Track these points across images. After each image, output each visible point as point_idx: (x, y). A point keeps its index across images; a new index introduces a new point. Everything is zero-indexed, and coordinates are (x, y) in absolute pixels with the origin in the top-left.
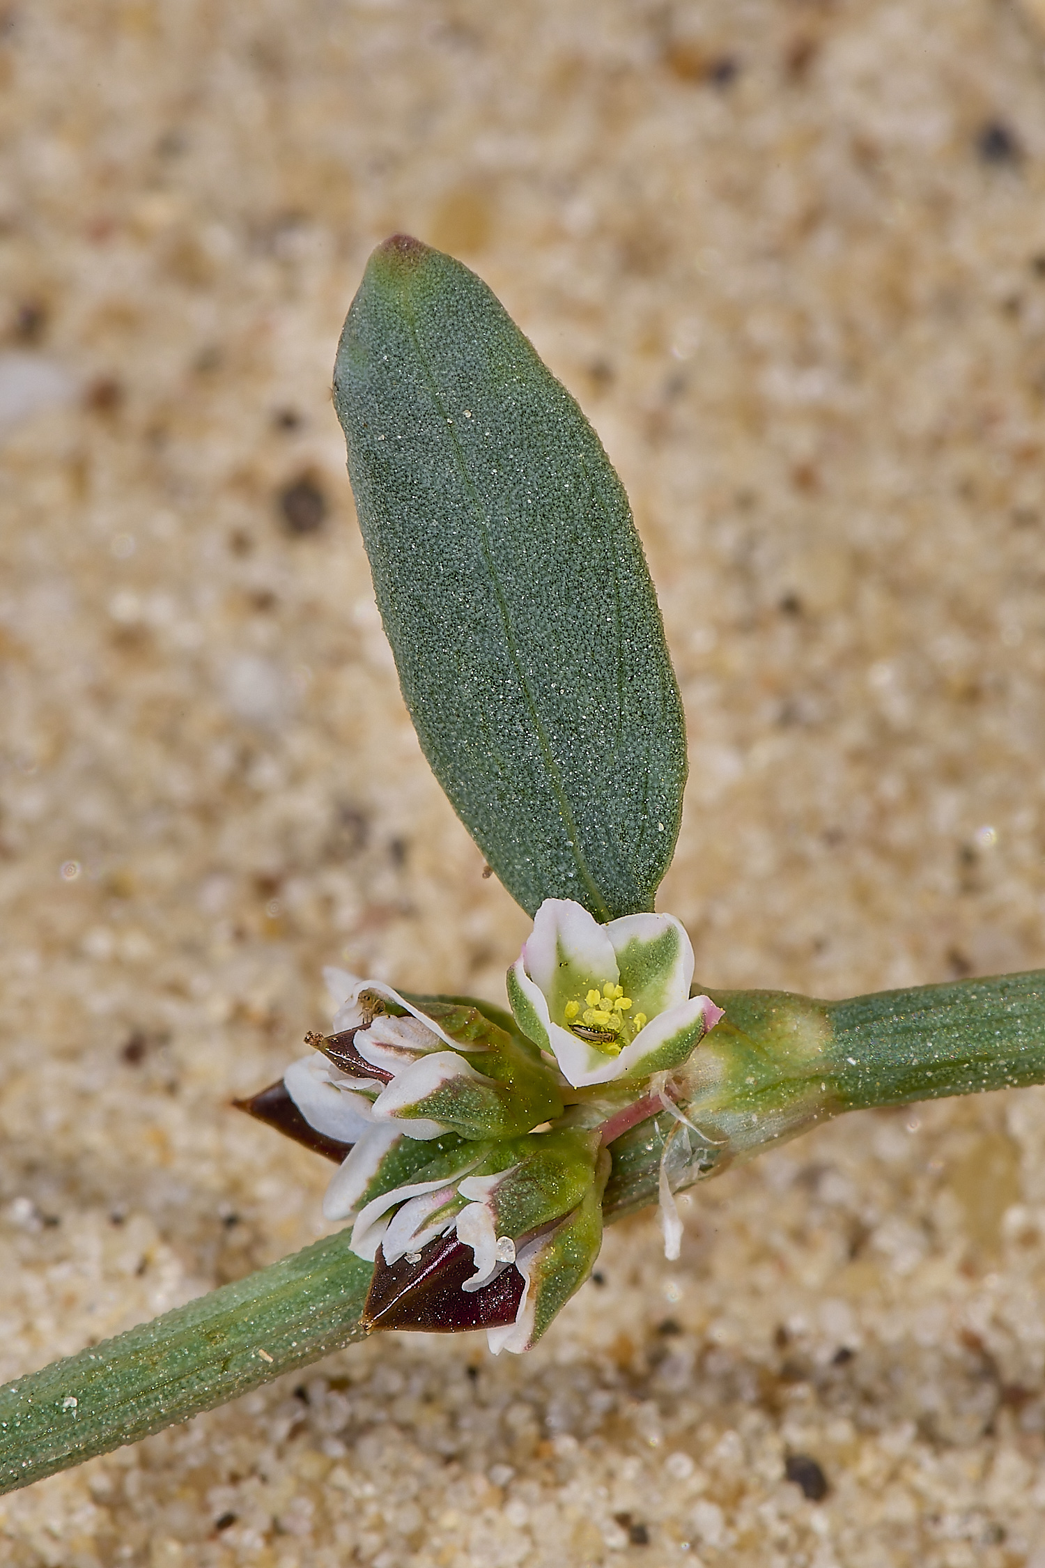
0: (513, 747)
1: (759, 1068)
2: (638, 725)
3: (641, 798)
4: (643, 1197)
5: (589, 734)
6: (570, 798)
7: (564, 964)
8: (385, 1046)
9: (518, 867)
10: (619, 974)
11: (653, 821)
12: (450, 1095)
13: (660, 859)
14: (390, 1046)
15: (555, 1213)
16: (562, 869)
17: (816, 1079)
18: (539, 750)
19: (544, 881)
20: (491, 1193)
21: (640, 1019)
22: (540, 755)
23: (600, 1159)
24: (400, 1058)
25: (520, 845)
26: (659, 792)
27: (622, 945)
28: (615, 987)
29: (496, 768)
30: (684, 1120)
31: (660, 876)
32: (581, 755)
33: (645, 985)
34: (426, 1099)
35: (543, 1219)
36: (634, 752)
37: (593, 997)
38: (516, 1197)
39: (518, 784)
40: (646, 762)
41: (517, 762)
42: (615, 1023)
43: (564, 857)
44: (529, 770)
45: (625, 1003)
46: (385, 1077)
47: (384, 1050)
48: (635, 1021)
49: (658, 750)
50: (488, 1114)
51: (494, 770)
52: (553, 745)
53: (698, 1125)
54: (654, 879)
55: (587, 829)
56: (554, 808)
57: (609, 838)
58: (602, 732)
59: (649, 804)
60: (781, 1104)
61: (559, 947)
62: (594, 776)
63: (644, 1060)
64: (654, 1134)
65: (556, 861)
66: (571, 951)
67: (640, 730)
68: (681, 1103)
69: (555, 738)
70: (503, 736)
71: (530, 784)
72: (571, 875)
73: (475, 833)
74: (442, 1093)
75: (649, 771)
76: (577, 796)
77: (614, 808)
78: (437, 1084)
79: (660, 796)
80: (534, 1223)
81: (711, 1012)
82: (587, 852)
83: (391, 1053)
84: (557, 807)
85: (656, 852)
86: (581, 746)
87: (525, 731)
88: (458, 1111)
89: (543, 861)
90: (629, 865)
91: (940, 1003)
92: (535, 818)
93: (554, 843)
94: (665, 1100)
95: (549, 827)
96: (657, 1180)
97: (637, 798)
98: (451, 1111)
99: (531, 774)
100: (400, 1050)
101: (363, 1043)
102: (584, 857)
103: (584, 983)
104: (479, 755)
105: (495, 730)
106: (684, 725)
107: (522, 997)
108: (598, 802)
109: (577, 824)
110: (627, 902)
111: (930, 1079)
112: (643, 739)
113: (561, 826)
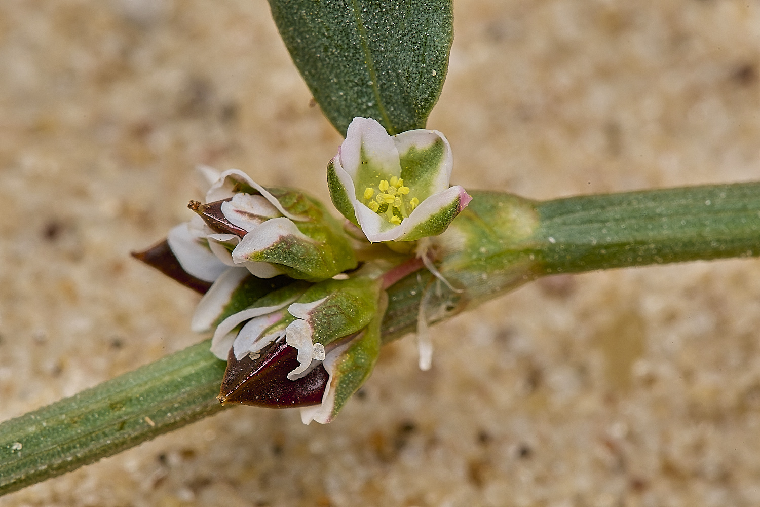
0: (336, 16)
1: (490, 242)
2: (422, 3)
3: (421, 52)
4: (407, 326)
5: (388, 8)
6: (373, 52)
7: (364, 162)
8: (242, 213)
9: (334, 99)
10: (401, 171)
11: (429, 68)
12: (285, 247)
13: (432, 95)
14: (245, 213)
15: (351, 330)
16: (364, 100)
17: (527, 251)
18: (354, 18)
19: (352, 109)
20: (310, 314)
21: (415, 201)
22: (354, 22)
23: (380, 298)
24: (251, 221)
25: (336, 84)
26: (434, 48)
27: (404, 152)
28: (398, 179)
29: (324, 30)
30: (438, 274)
31: (431, 106)
32: (382, 22)
33: (418, 179)
34: (269, 249)
35: (343, 334)
36: (419, 21)
37: (383, 185)
38: (326, 317)
39: (338, 42)
40: (426, 28)
41: (338, 26)
42: (399, 203)
43: (366, 92)
44: (346, 32)
45: (405, 190)
46: (241, 234)
47: (241, 215)
48: (411, 203)
49: (435, 21)
50: (309, 261)
51: (322, 31)
52: (363, 15)
53: (447, 279)
54: (428, 108)
55: (383, 73)
56: (361, 59)
57: (398, 80)
58: (397, 7)
59: (426, 57)
60: (502, 267)
61: (362, 151)
62: (390, 37)
63: (417, 228)
64: (417, 284)
65: (360, 94)
66: (370, 154)
67: (423, 7)
68: (437, 263)
69: (365, 10)
70: (330, 8)
71: (346, 41)
72: (370, 104)
73: (306, 75)
74: (280, 245)
75: (428, 35)
76: (377, 50)
77: (403, 58)
78: (276, 239)
79: (435, 52)
80: (337, 336)
81: (464, 197)
82: (382, 89)
83: (245, 218)
84: (363, 58)
85: (430, 90)
86: (382, 16)
87: (345, 5)
88: (289, 258)
89: (352, 95)
90: (411, 98)
91: (612, 204)
92: (348, 65)
93: (360, 83)
94: (426, 260)
95: (357, 72)
96: (417, 315)
97: (419, 52)
98: (285, 258)
99: (347, 35)
100: (252, 216)
101: (228, 210)
102: (379, 92)
103: (377, 176)
104: (313, 20)
105: (325, 3)
106: (453, 5)
107: (337, 181)
108: (392, 55)
109: (377, 70)
110: (407, 124)
111: (603, 256)
112: (425, 13)
113: (365, 71)
